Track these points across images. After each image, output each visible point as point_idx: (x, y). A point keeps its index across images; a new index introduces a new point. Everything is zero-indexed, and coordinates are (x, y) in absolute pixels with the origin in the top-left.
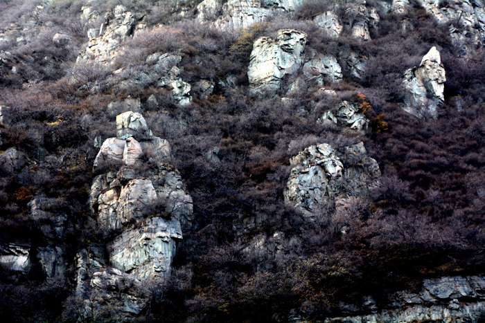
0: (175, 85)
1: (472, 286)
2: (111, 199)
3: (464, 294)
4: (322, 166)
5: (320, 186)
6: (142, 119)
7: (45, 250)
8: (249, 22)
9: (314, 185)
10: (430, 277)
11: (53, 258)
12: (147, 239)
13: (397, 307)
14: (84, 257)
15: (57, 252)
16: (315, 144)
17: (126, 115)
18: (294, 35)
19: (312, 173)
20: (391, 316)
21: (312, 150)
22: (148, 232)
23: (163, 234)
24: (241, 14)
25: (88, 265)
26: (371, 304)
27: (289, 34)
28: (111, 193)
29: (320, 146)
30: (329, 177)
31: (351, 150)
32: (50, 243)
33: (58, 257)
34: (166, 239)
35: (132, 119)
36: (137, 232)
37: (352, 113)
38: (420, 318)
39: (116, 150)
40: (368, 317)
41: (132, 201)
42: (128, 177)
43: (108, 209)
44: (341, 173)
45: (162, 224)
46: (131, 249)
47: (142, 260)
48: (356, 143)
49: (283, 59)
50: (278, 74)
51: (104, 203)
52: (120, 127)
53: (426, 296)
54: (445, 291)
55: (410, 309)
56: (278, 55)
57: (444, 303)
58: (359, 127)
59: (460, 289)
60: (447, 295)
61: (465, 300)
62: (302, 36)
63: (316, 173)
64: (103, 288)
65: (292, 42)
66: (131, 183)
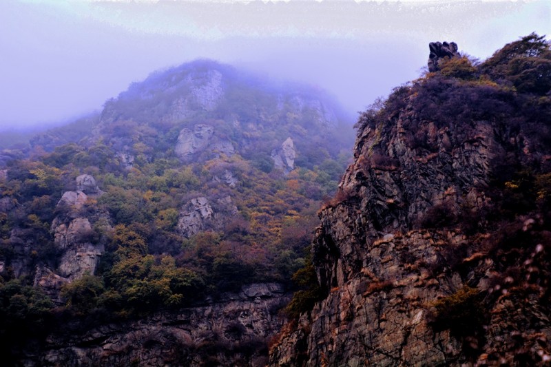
0: (124, 157)
1: (269, 289)
2: (63, 230)
3: (264, 294)
4: (199, 211)
5: (196, 223)
6: (92, 179)
7: (16, 262)
8: (183, 118)
9: (193, 223)
10: (245, 283)
11: (21, 267)
12: (79, 256)
13: (225, 302)
14: (41, 266)
15: (23, 262)
16: (196, 197)
17: (83, 177)
18: (203, 128)
19: (192, 216)
20: (220, 307)
21: (194, 201)
22: (81, 251)
23: (91, 253)
24: (178, 113)
25: (43, 271)
26: (209, 300)
27: (201, 127)
28: (63, 226)
29: (199, 198)
30: (202, 218)
31: (221, 201)
32: (20, 257)
33: (24, 266)
34: (93, 256)
35: (86, 179)
36: (74, 252)
37: (230, 177)
38: (237, 309)
39: (71, 199)
40: (207, 308)
41: (73, 232)
42: (74, 217)
43: (60, 236)
44: (210, 216)
45: (91, 247)
46: (70, 262)
47: (76, 269)
48: (225, 197)
49: (196, 142)
50: (192, 151)
51: (58, 232)
52: (78, 184)
53: (242, 295)
54: (253, 292)
55: (232, 302)
56: (193, 139)
57: (252, 299)
58: (234, 185)
59: (262, 291)
60: (254, 295)
61: (264, 298)
62: (209, 128)
63: (195, 216)
64: (46, 287)
65: (202, 132)
66: (74, 220)
